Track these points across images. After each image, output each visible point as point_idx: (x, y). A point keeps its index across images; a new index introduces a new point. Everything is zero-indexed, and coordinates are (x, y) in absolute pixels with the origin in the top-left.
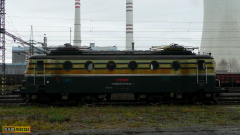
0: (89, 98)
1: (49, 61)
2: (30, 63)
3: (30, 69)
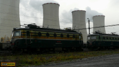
2: (24, 32)
3: (24, 35)
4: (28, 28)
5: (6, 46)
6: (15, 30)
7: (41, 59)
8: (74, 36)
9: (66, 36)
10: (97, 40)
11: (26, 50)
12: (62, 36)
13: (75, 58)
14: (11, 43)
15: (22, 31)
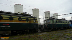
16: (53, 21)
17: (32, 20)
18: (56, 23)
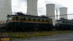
0: (29, 29)
1: (20, 17)
2: (14, 17)
3: (14, 19)
4: (17, 15)
5: (2, 26)
6: (9, 16)
7: (25, 35)
8: (47, 21)
9: (42, 21)
10: (62, 24)
11: (15, 29)
12: (39, 20)
13: (47, 35)
14: (6, 24)
15: (13, 16)
16: (64, 22)
17: (49, 21)
18: (66, 24)
